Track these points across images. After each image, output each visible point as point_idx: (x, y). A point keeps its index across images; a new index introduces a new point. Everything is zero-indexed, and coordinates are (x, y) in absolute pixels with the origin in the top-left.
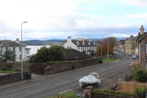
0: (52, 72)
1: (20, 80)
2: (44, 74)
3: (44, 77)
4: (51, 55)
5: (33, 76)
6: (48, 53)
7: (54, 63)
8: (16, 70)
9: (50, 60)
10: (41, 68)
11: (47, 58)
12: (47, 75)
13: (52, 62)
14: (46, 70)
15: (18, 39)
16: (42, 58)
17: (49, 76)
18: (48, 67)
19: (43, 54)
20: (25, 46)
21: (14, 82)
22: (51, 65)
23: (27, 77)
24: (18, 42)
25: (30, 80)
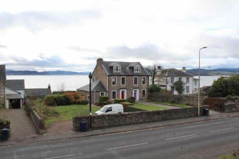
0: (235, 109)
1: (197, 115)
2: (224, 112)
3: (225, 115)
4: (232, 88)
5: (211, 112)
6: (228, 85)
7: (237, 98)
8: (187, 104)
9: (231, 93)
10: (219, 103)
11: (227, 91)
12: (227, 112)
13: (234, 97)
14: (227, 106)
15: (184, 68)
16: (219, 91)
17: (231, 115)
18: (229, 103)
19: (221, 87)
20: (192, 76)
21: (189, 117)
22: (233, 100)
23: (205, 113)
24: (185, 71)
25: (208, 117)
